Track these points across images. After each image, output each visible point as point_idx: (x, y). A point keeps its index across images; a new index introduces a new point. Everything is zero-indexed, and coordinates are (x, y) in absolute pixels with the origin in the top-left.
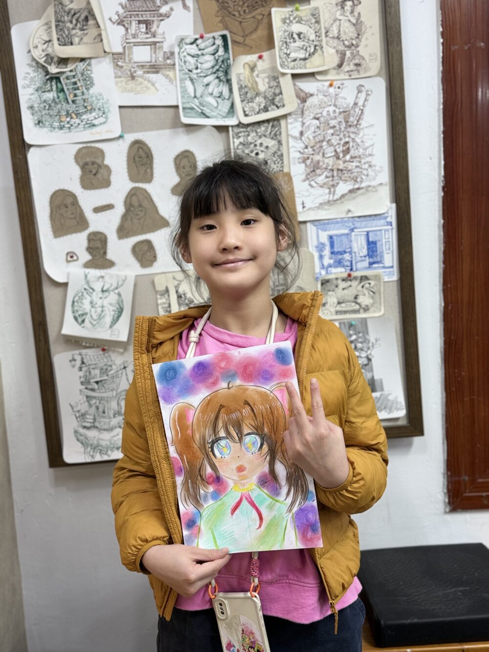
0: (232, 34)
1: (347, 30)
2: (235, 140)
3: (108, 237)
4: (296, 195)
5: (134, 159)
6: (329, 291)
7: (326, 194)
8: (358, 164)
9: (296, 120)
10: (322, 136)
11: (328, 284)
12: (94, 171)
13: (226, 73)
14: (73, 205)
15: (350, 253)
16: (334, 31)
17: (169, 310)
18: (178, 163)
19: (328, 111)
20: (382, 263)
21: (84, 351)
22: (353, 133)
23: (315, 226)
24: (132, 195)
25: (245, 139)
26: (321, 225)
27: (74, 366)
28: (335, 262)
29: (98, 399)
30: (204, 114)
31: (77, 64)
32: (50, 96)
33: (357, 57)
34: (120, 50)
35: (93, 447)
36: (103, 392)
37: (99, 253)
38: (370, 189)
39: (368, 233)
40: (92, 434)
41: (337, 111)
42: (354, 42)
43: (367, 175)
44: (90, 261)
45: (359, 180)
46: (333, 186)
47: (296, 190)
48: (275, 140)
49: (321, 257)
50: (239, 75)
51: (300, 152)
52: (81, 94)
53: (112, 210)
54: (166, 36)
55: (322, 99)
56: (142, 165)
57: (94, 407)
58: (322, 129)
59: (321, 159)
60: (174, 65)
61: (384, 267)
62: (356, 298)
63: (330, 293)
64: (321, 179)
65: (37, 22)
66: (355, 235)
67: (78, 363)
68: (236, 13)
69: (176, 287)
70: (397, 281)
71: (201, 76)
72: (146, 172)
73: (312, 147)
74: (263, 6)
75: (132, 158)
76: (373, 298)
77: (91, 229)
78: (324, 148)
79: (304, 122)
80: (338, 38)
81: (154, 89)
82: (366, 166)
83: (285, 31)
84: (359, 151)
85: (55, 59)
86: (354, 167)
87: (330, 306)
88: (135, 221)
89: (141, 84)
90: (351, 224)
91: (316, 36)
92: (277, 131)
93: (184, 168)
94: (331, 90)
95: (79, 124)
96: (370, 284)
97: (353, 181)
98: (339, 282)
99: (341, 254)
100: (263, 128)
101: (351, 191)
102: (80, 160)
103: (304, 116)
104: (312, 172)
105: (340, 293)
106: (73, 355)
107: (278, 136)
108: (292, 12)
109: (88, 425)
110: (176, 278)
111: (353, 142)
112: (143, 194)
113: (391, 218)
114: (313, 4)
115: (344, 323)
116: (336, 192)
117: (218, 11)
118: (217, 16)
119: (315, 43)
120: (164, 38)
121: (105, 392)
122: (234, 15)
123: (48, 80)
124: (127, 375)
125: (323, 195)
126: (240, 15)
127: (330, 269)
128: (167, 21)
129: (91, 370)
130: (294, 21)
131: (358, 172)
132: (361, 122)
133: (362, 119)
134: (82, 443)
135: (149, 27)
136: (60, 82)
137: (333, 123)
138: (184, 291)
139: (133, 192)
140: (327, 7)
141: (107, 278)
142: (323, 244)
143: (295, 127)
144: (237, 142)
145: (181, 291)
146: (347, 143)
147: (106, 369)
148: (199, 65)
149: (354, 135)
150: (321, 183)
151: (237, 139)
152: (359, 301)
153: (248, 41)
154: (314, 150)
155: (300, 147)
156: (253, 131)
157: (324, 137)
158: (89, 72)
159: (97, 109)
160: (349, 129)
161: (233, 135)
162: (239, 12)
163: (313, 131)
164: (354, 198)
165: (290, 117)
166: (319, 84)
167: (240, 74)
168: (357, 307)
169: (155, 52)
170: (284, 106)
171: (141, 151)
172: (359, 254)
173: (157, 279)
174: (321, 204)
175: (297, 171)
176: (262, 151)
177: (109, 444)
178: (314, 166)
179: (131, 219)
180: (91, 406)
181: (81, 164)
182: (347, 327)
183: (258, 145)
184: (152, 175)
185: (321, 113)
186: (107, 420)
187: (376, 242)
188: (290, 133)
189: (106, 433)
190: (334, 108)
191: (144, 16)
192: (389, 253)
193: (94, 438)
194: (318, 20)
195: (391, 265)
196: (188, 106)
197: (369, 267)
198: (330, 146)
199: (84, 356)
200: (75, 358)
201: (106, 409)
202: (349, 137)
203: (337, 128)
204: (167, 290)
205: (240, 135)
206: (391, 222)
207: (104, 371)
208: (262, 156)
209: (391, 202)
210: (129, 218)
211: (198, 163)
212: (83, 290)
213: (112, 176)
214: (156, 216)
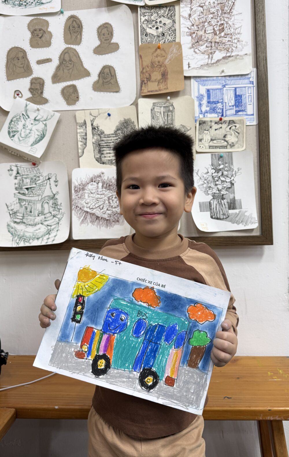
2: (142, 17)
3: (45, 81)
4: (184, 58)
5: (69, 28)
6: (205, 130)
7: (206, 59)
8: (230, 39)
9: (186, 6)
10: (205, 18)
11: (204, 124)
12: (39, 36)
14: (23, 58)
15: (222, 103)
17: (85, 137)
18: (100, 31)
19: (209, 3)
20: (246, 112)
21: (19, 164)
22: (227, 18)
23: (197, 81)
24: (66, 53)
25: (149, 18)
26: (201, 81)
27: (11, 175)
28: (211, 109)
29: (28, 202)
35: (19, 237)
36: (31, 197)
37: (38, 93)
38: (238, 57)
39: (236, 89)
40: (20, 227)
41: (216, 2)
43: (236, 47)
44: (31, 97)
45: (230, 50)
46: (211, 53)
47: (184, 54)
48: (171, 19)
49: (200, 105)
51: (188, 28)
53: (50, 63)
56: (74, 32)
57: (24, 207)
58: (204, 14)
59: (203, 34)
61: (247, 115)
62: (225, 137)
63: (206, 132)
64: (203, 48)
66: (226, 90)
67: (14, 173)
69: (91, 121)
70: (256, 125)
72: (77, 36)
73: (197, 26)
75: (68, 27)
76: (237, 137)
77: (34, 75)
78: (205, 27)
79: (192, 8)
82: (236, 41)
84: (230, 30)
86: (227, 41)
87: (205, 142)
88: (66, 71)
90: (223, 81)
92: (172, 13)
93: (104, 35)
95: (32, 3)
96: (236, 126)
97: (226, 51)
98: (213, 124)
99: (215, 104)
100: (162, 11)
101: (224, 58)
102: (31, 27)
103: (192, 4)
104: (196, 43)
105: (213, 131)
106: (11, 166)
107: (173, 17)
109: (18, 221)
110: (92, 114)
111: (227, 24)
112: (73, 53)
113: (253, 79)
115: (215, 155)
116: (213, 58)
121: (33, 197)
124: (50, 184)
125: (203, 59)
127: (207, 114)
129: (23, 179)
131: (229, 45)
132: (232, 11)
133: (234, 9)
134: (12, 234)
137: (212, 10)
138: (97, 124)
139: (66, 51)
141: (41, 112)
142: (202, 96)
143: (185, 11)
144: (143, 19)
145: (95, 124)
146: (222, 24)
147: (35, 179)
149: (228, 19)
150: (203, 51)
151: (144, 17)
152: (227, 139)
154: (199, 28)
155: (188, 25)
156: (155, 13)
157: (206, 19)
160: (224, 15)
161: (140, 13)
163: (198, 14)
164: (226, 63)
165: (182, 3)
168: (226, 143)
171: (74, 22)
172: (228, 104)
173: (77, 113)
174: (202, 65)
175: (186, 41)
176: (161, 27)
177: (32, 235)
178: (198, 39)
179: (63, 70)
180: (21, 206)
181: (32, 30)
182: (217, 159)
183: (158, 22)
184: (81, 39)
185: (205, 3)
186: (33, 218)
187: (241, 95)
188: (181, 14)
189: (31, 226)
190: (214, 1)
192: (251, 104)
193: (22, 230)
195: (252, 113)
197: (236, 114)
198: (210, 26)
199: (19, 168)
200: (12, 169)
201: (33, 210)
202: (224, 20)
203: (216, 14)
204: (85, 123)
205: (146, 14)
206: (253, 82)
207: (34, 180)
208: (160, 30)
209: (253, 67)
210: (62, 68)
211: (114, 32)
212: (21, 115)
213: (52, 39)
214: (81, 68)
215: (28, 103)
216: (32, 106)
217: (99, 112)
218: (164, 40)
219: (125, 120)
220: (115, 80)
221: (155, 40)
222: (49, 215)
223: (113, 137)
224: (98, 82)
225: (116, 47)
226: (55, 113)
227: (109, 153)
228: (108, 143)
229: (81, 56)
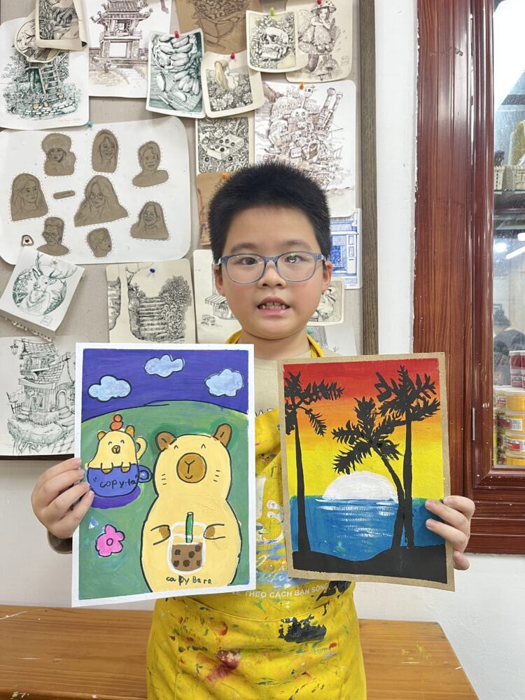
0: (207, 35)
1: (321, 36)
2: (201, 134)
3: (65, 223)
5: (100, 147)
8: (325, 166)
9: (263, 119)
10: (290, 136)
12: (58, 160)
13: (198, 70)
14: (35, 189)
16: (308, 37)
17: (118, 302)
18: (142, 153)
19: (297, 113)
20: (345, 270)
21: (27, 338)
22: (321, 135)
24: (94, 184)
25: (211, 135)
27: (15, 353)
29: (37, 391)
30: (171, 106)
31: (56, 57)
32: (27, 85)
33: (329, 61)
34: (98, 46)
35: (24, 441)
36: (42, 384)
37: (54, 239)
38: (336, 192)
40: (26, 427)
41: (307, 113)
42: (327, 47)
43: (334, 178)
44: (46, 245)
45: (325, 181)
48: (242, 137)
50: (209, 72)
51: (265, 150)
52: (55, 84)
53: (72, 197)
54: (143, 34)
55: (291, 101)
56: (107, 154)
57: (31, 398)
58: (290, 130)
59: (287, 159)
60: (147, 61)
61: (347, 274)
65: (24, 18)
67: (20, 350)
68: (213, 16)
69: (128, 279)
70: (360, 289)
71: (172, 72)
72: (110, 160)
73: (278, 147)
74: (239, 10)
75: (98, 147)
76: (332, 305)
78: (291, 148)
79: (272, 121)
80: (312, 43)
81: (126, 82)
82: (333, 169)
83: (259, 33)
84: (326, 154)
85: (36, 52)
86: (321, 168)
88: (94, 209)
89: (114, 77)
91: (289, 39)
92: (244, 128)
93: (147, 159)
94: (302, 92)
95: (49, 112)
96: (330, 290)
100: (230, 126)
102: (46, 146)
103: (273, 115)
106: (15, 341)
107: (245, 134)
108: (267, 16)
109: (23, 417)
110: (129, 270)
111: (321, 144)
112: (105, 184)
113: (356, 223)
114: (289, 9)
117: (195, 14)
118: (194, 18)
119: (288, 45)
120: (141, 36)
121: (45, 384)
122: (210, 18)
123: (27, 71)
124: (68, 367)
126: (216, 17)
128: (145, 21)
129: (32, 359)
130: (269, 25)
131: (324, 174)
132: (329, 125)
133: (331, 123)
134: (14, 436)
135: (127, 25)
136: (38, 74)
137: (301, 124)
138: (136, 284)
139: (95, 180)
140: (302, 14)
141: (59, 266)
143: (262, 125)
144: (203, 136)
145: (132, 283)
146: (315, 144)
147: (49, 360)
148: (172, 62)
149: (322, 137)
151: (204, 134)
153: (222, 42)
154: (281, 150)
155: (266, 146)
156: (219, 128)
157: (292, 137)
158: (65, 64)
159: (68, 99)
160: (317, 132)
161: (198, 129)
162: (215, 15)
163: (281, 130)
165: (258, 115)
166: (290, 85)
167: (211, 71)
169: (130, 49)
170: (252, 102)
171: (107, 140)
173: (108, 268)
176: (227, 148)
177: (40, 439)
179: (90, 208)
180: (28, 397)
181: (48, 150)
183: (224, 141)
184: (116, 164)
185: (290, 114)
186: (44, 414)
187: (340, 246)
188: (256, 130)
189: (40, 426)
190: (304, 110)
191: (124, 16)
192: (353, 260)
193: (27, 431)
194: (292, 24)
195: (354, 272)
196: (156, 98)
198: (298, 147)
199: (26, 343)
200: (17, 345)
201: (44, 401)
202: (317, 139)
203: (306, 130)
204: (119, 282)
205: (206, 130)
206: (356, 228)
207: (46, 361)
208: (227, 152)
209: (357, 207)
210: (88, 206)
211: (161, 155)
212: (31, 271)
213: (76, 164)
214: (115, 205)
215: (41, 253)
216: (47, 258)
217: (138, 266)
218: (231, 167)
219: (174, 278)
220: (162, 222)
221: (219, 166)
222: (65, 410)
223: (158, 302)
224: (138, 226)
225: (164, 176)
226: (79, 267)
227: (152, 325)
228: (150, 310)
229: (116, 188)
